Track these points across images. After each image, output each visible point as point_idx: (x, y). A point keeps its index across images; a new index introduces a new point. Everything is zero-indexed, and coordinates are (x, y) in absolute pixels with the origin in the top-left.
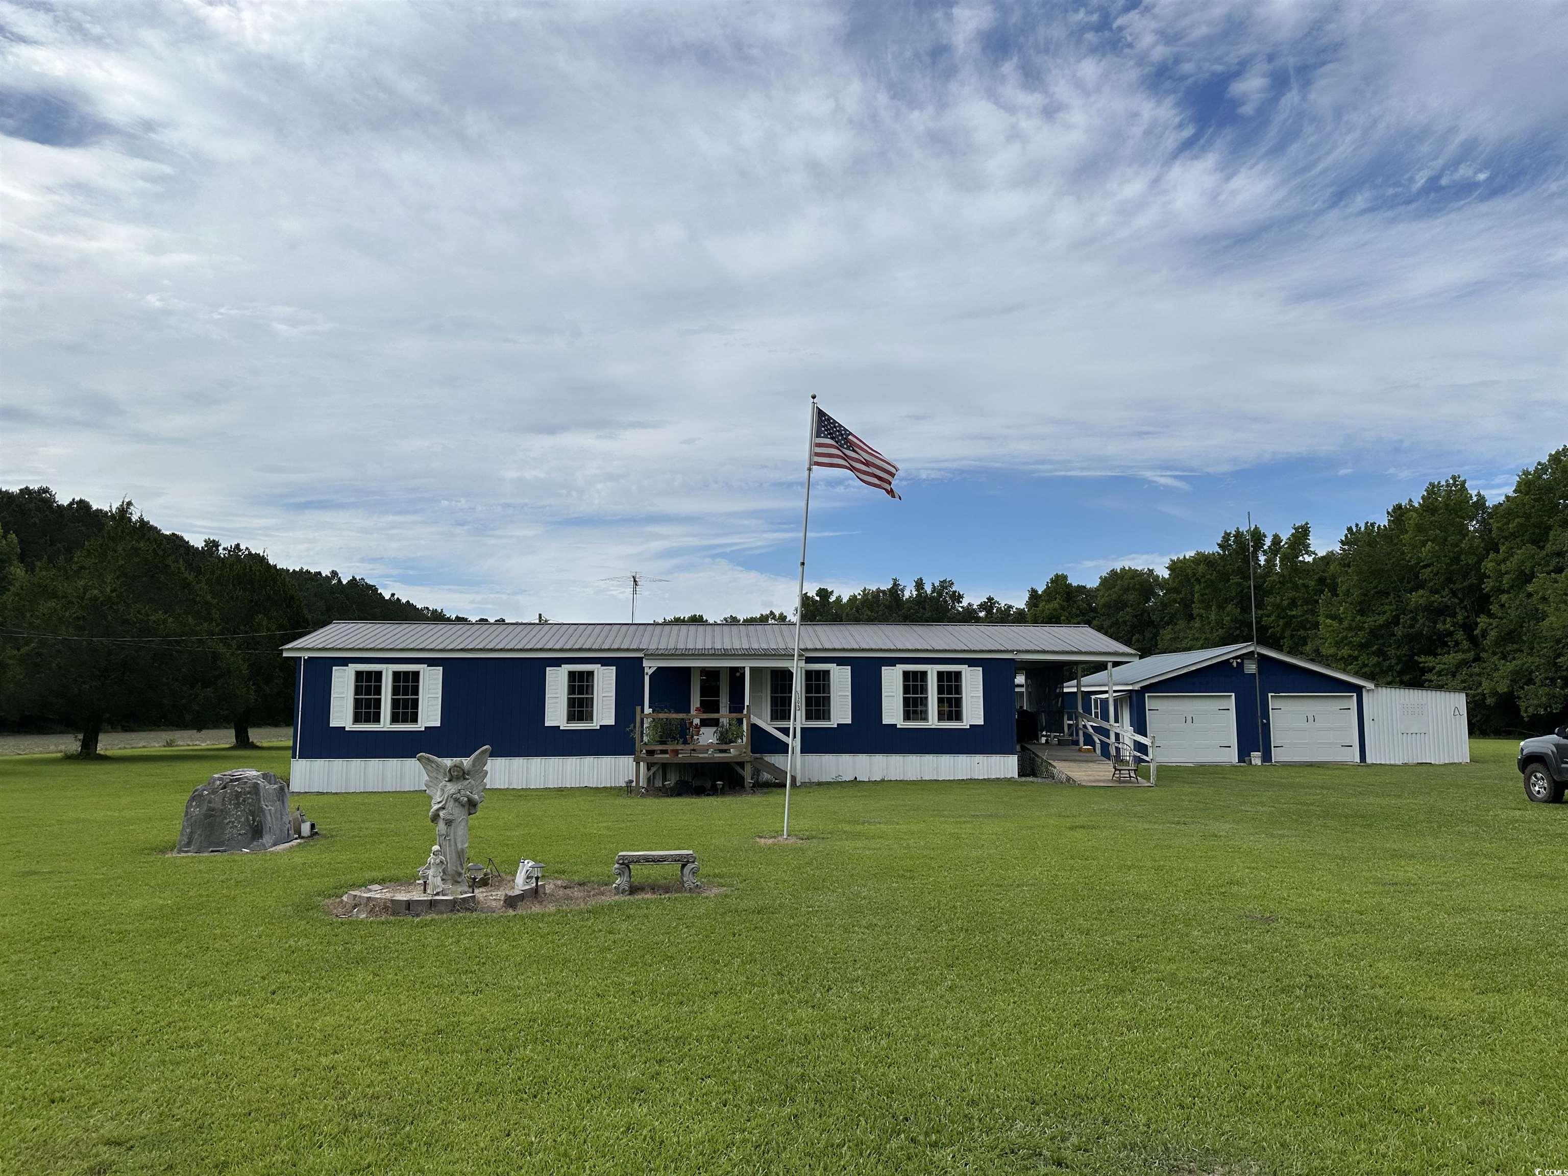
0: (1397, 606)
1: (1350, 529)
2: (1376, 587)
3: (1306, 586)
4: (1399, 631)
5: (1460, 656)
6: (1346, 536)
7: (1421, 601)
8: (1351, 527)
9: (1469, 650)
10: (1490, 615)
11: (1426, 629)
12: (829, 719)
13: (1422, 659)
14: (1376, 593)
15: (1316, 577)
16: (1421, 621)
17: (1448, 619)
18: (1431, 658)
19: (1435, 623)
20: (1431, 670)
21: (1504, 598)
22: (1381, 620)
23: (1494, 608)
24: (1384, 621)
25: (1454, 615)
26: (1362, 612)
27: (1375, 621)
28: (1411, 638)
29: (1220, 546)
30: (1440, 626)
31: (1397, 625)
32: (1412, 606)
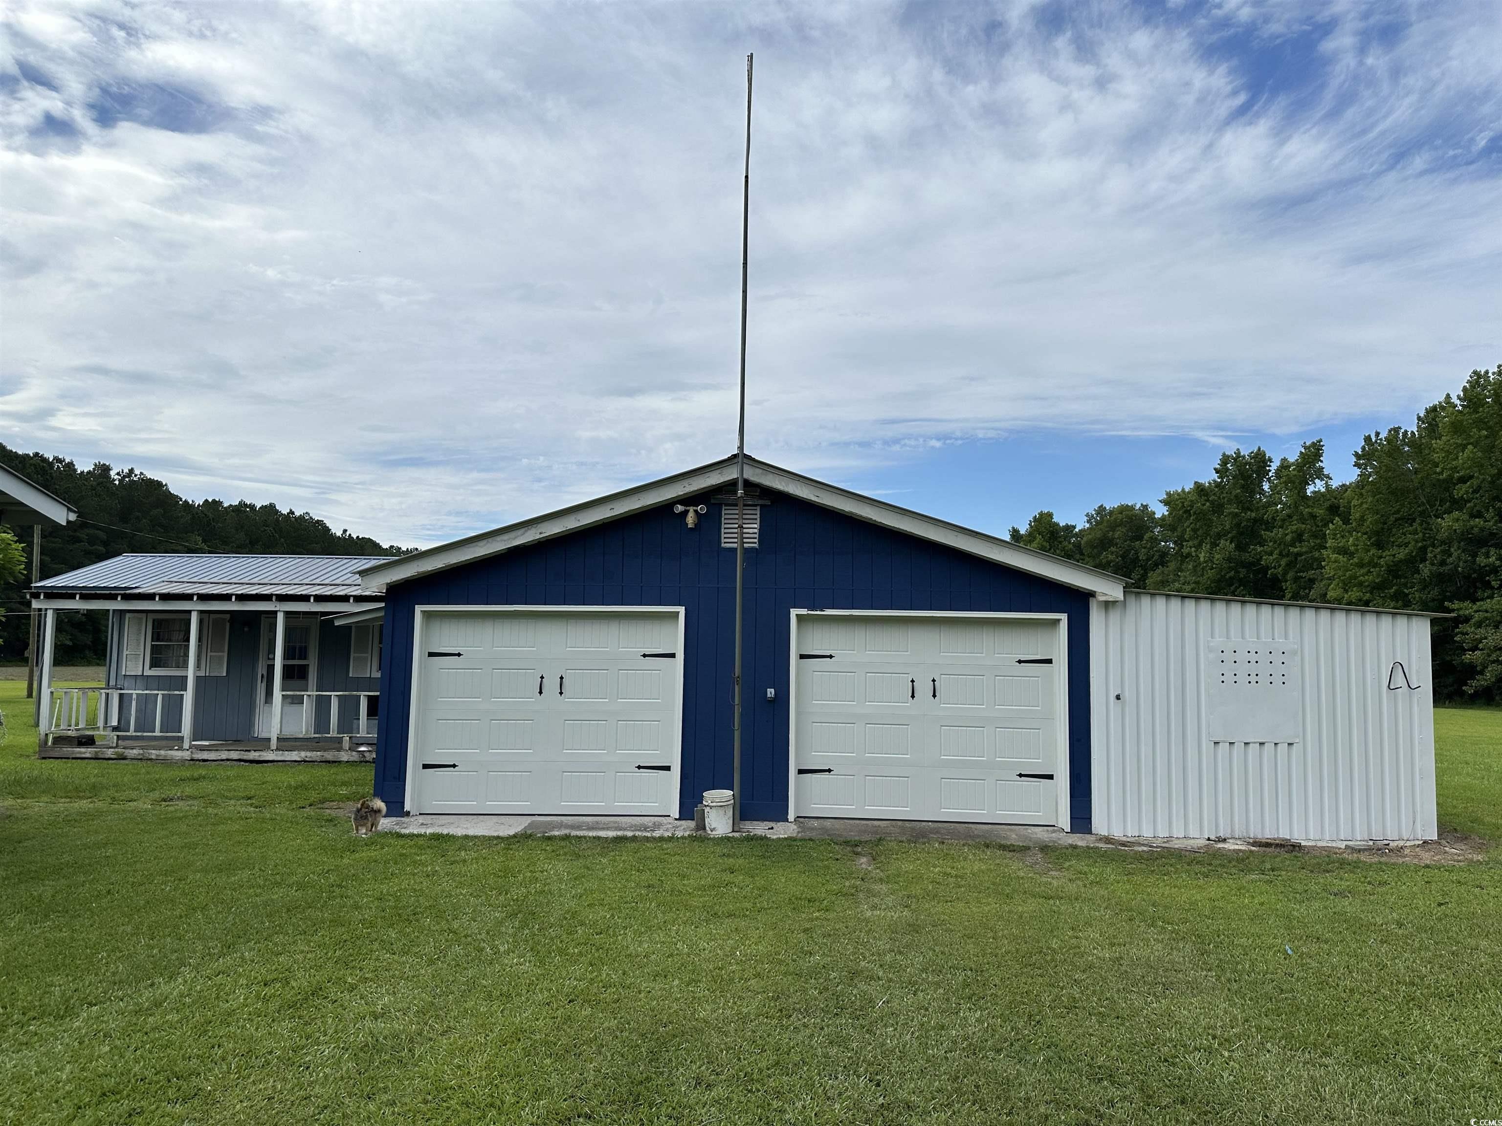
0: (1424, 534)
1: (1368, 439)
2: (1398, 512)
3: (1313, 516)
4: (1426, 570)
6: (1363, 448)
7: (1456, 526)
8: (1369, 436)
11: (1461, 564)
13: (1456, 604)
14: (1397, 520)
15: (1327, 504)
16: (1455, 554)
17: (1493, 551)
18: (1467, 603)
19: (1474, 555)
20: (1467, 619)
22: (1402, 554)
24: (1406, 555)
26: (1379, 545)
27: (1394, 555)
28: (1440, 579)
29: (1217, 471)
30: (1481, 560)
31: (1423, 560)
32: (1443, 535)
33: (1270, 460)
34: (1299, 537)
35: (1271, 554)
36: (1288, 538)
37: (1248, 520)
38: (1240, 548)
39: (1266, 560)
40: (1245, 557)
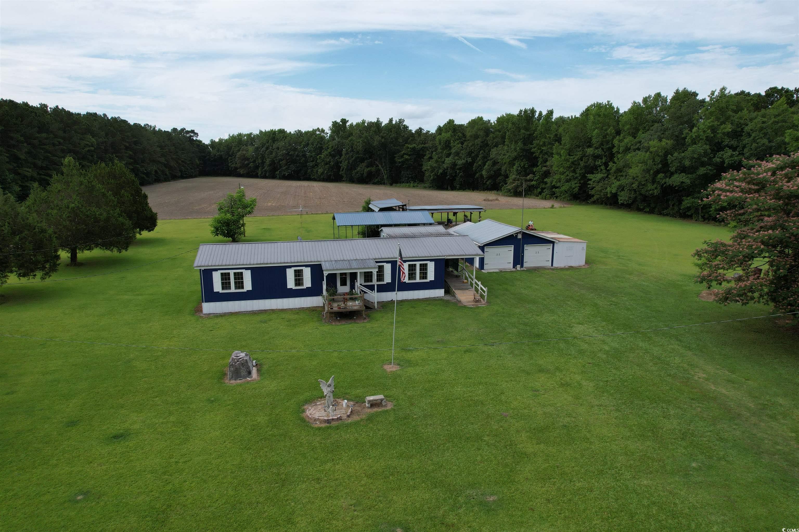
0: (582, 153)
2: (576, 144)
3: (550, 138)
4: (582, 164)
5: (602, 175)
7: (591, 152)
9: (605, 173)
10: (614, 163)
11: (591, 163)
12: (384, 281)
13: (589, 176)
16: (590, 161)
17: (600, 160)
18: (591, 175)
19: (595, 161)
20: (591, 180)
21: (619, 156)
23: (615, 159)
24: (577, 159)
25: (602, 159)
26: (570, 154)
27: (574, 158)
28: (586, 167)
29: (518, 113)
30: (597, 163)
31: (582, 161)
32: (587, 154)
33: (536, 112)
34: (544, 144)
35: (534, 148)
36: (541, 143)
37: (528, 135)
38: (525, 144)
39: (533, 150)
40: (526, 148)
